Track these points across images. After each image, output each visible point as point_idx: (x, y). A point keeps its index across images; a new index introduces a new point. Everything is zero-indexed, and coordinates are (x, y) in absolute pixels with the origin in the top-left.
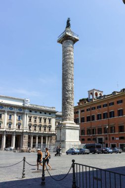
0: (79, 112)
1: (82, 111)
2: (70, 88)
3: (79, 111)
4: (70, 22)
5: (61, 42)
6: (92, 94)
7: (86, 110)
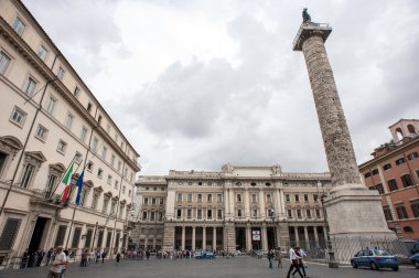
0: (380, 171)
1: (386, 168)
2: (336, 116)
3: (379, 168)
4: (308, 12)
5: (298, 47)
6: (399, 130)
7: (393, 164)
